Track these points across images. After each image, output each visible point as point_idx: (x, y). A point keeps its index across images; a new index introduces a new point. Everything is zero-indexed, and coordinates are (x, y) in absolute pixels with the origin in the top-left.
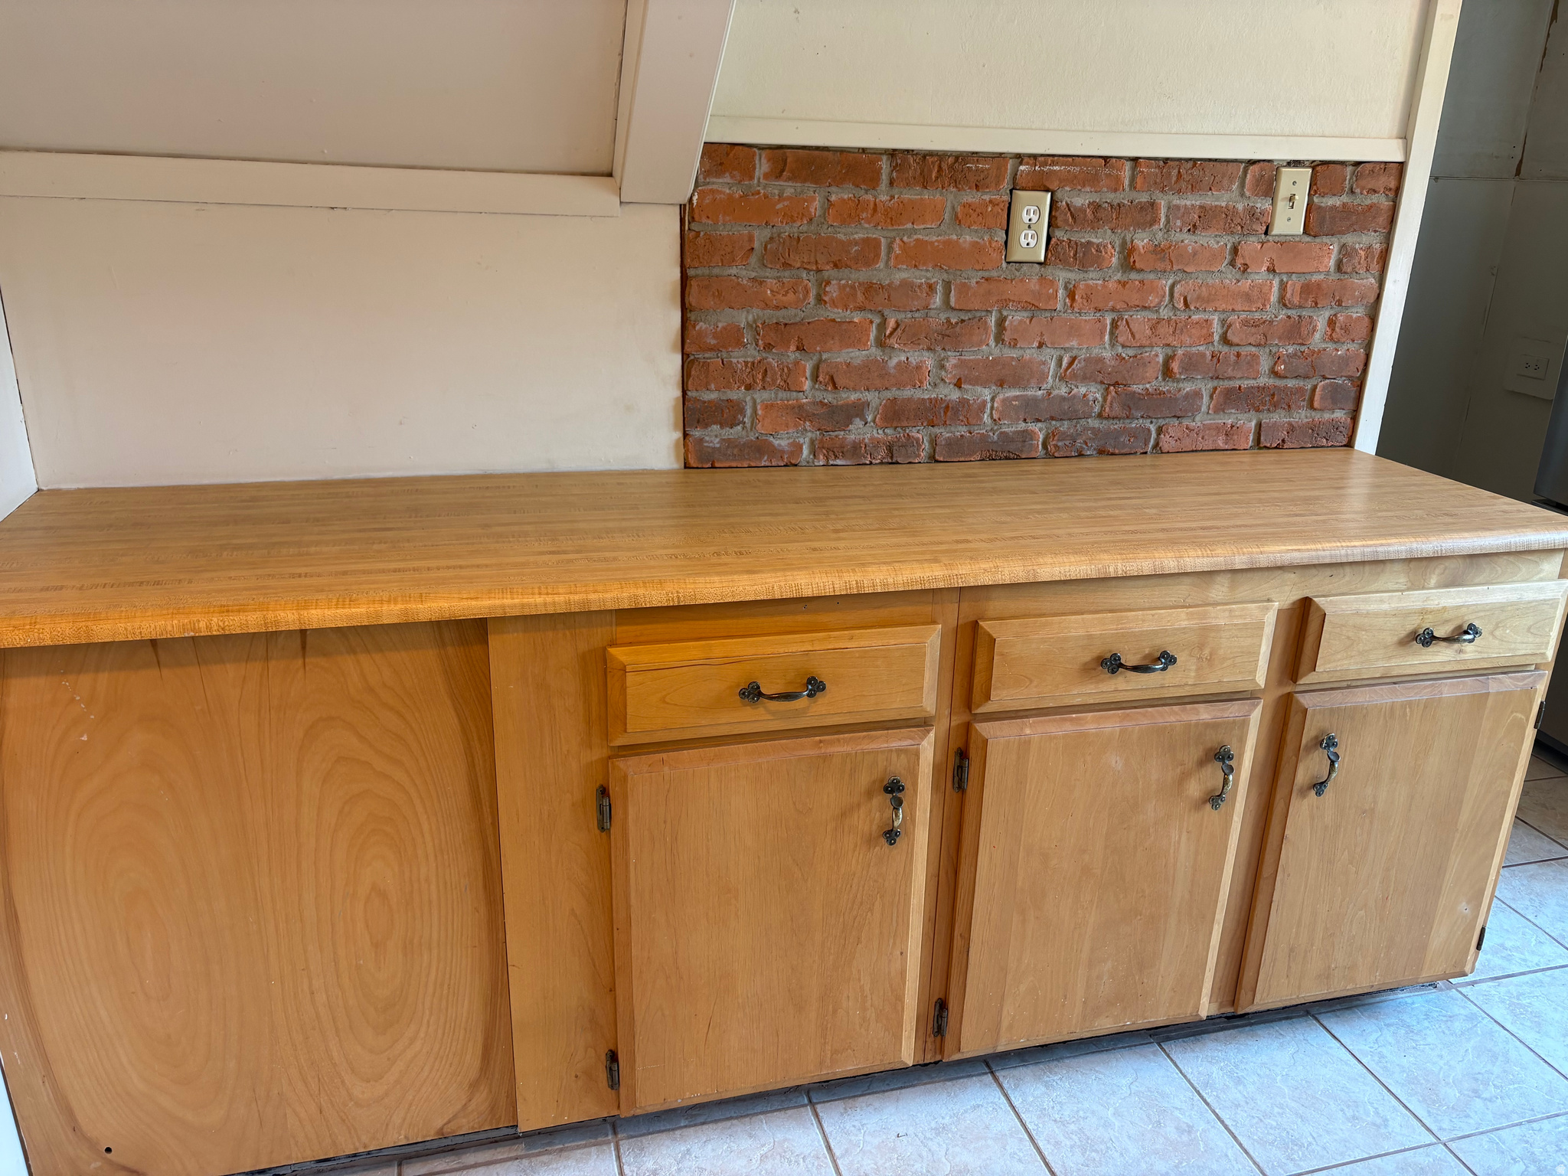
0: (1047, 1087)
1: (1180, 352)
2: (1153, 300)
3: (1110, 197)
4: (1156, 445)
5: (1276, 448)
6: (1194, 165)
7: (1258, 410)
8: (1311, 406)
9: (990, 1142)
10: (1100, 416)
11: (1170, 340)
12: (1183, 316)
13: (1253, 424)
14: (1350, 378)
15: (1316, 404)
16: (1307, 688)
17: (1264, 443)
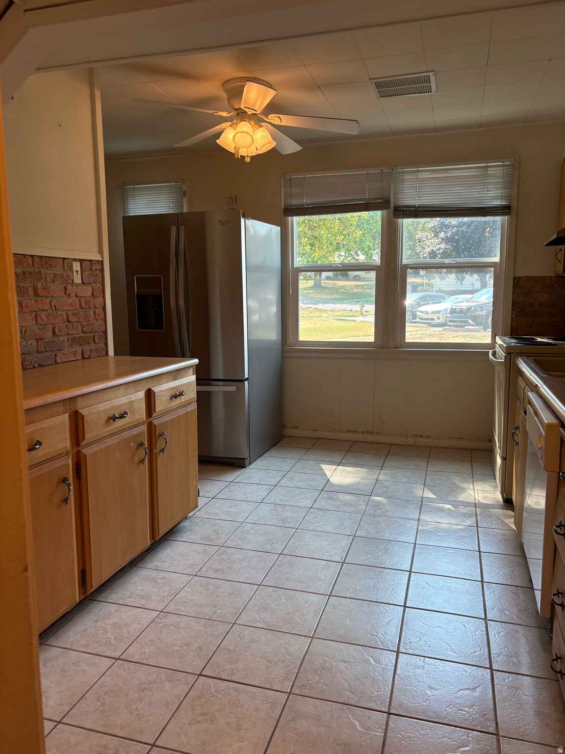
0: (116, 593)
1: (57, 326)
2: (46, 308)
3: (27, 269)
4: (56, 361)
5: (88, 358)
6: (50, 259)
7: (81, 345)
8: (95, 342)
9: (115, 614)
10: (37, 352)
11: (53, 322)
12: (55, 312)
13: (80, 350)
14: (102, 331)
15: (96, 342)
16: (155, 418)
17: (85, 357)
